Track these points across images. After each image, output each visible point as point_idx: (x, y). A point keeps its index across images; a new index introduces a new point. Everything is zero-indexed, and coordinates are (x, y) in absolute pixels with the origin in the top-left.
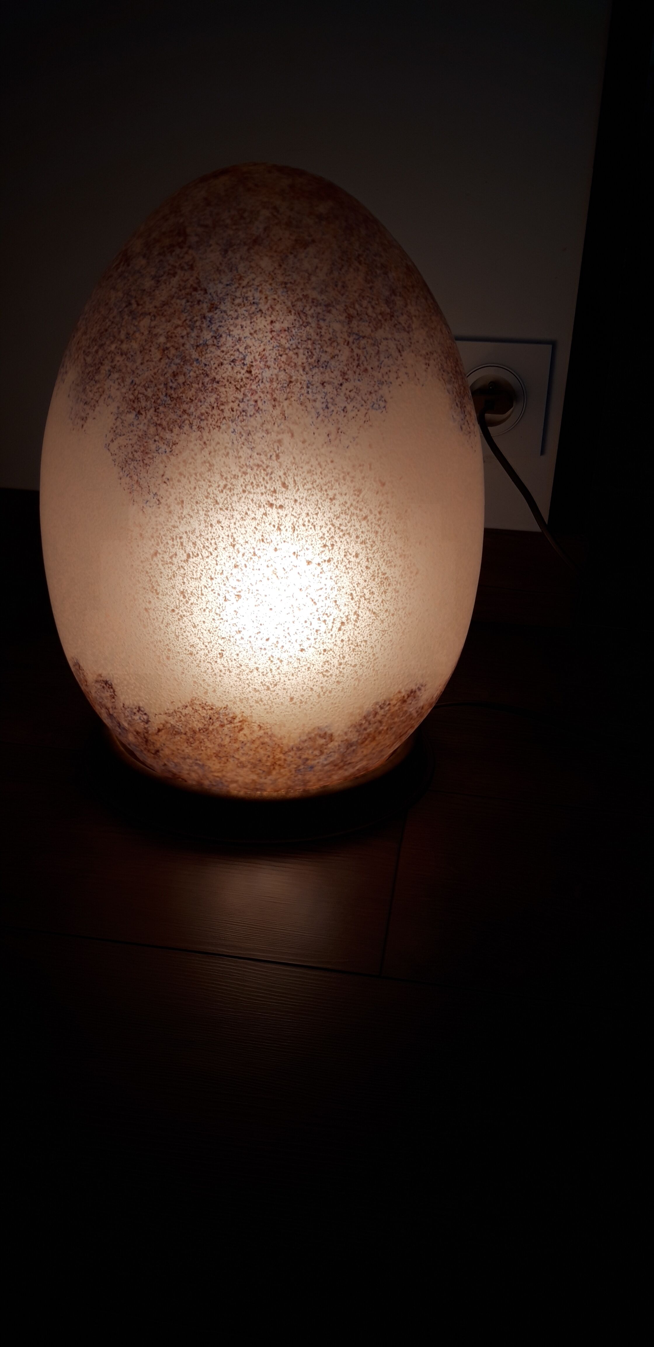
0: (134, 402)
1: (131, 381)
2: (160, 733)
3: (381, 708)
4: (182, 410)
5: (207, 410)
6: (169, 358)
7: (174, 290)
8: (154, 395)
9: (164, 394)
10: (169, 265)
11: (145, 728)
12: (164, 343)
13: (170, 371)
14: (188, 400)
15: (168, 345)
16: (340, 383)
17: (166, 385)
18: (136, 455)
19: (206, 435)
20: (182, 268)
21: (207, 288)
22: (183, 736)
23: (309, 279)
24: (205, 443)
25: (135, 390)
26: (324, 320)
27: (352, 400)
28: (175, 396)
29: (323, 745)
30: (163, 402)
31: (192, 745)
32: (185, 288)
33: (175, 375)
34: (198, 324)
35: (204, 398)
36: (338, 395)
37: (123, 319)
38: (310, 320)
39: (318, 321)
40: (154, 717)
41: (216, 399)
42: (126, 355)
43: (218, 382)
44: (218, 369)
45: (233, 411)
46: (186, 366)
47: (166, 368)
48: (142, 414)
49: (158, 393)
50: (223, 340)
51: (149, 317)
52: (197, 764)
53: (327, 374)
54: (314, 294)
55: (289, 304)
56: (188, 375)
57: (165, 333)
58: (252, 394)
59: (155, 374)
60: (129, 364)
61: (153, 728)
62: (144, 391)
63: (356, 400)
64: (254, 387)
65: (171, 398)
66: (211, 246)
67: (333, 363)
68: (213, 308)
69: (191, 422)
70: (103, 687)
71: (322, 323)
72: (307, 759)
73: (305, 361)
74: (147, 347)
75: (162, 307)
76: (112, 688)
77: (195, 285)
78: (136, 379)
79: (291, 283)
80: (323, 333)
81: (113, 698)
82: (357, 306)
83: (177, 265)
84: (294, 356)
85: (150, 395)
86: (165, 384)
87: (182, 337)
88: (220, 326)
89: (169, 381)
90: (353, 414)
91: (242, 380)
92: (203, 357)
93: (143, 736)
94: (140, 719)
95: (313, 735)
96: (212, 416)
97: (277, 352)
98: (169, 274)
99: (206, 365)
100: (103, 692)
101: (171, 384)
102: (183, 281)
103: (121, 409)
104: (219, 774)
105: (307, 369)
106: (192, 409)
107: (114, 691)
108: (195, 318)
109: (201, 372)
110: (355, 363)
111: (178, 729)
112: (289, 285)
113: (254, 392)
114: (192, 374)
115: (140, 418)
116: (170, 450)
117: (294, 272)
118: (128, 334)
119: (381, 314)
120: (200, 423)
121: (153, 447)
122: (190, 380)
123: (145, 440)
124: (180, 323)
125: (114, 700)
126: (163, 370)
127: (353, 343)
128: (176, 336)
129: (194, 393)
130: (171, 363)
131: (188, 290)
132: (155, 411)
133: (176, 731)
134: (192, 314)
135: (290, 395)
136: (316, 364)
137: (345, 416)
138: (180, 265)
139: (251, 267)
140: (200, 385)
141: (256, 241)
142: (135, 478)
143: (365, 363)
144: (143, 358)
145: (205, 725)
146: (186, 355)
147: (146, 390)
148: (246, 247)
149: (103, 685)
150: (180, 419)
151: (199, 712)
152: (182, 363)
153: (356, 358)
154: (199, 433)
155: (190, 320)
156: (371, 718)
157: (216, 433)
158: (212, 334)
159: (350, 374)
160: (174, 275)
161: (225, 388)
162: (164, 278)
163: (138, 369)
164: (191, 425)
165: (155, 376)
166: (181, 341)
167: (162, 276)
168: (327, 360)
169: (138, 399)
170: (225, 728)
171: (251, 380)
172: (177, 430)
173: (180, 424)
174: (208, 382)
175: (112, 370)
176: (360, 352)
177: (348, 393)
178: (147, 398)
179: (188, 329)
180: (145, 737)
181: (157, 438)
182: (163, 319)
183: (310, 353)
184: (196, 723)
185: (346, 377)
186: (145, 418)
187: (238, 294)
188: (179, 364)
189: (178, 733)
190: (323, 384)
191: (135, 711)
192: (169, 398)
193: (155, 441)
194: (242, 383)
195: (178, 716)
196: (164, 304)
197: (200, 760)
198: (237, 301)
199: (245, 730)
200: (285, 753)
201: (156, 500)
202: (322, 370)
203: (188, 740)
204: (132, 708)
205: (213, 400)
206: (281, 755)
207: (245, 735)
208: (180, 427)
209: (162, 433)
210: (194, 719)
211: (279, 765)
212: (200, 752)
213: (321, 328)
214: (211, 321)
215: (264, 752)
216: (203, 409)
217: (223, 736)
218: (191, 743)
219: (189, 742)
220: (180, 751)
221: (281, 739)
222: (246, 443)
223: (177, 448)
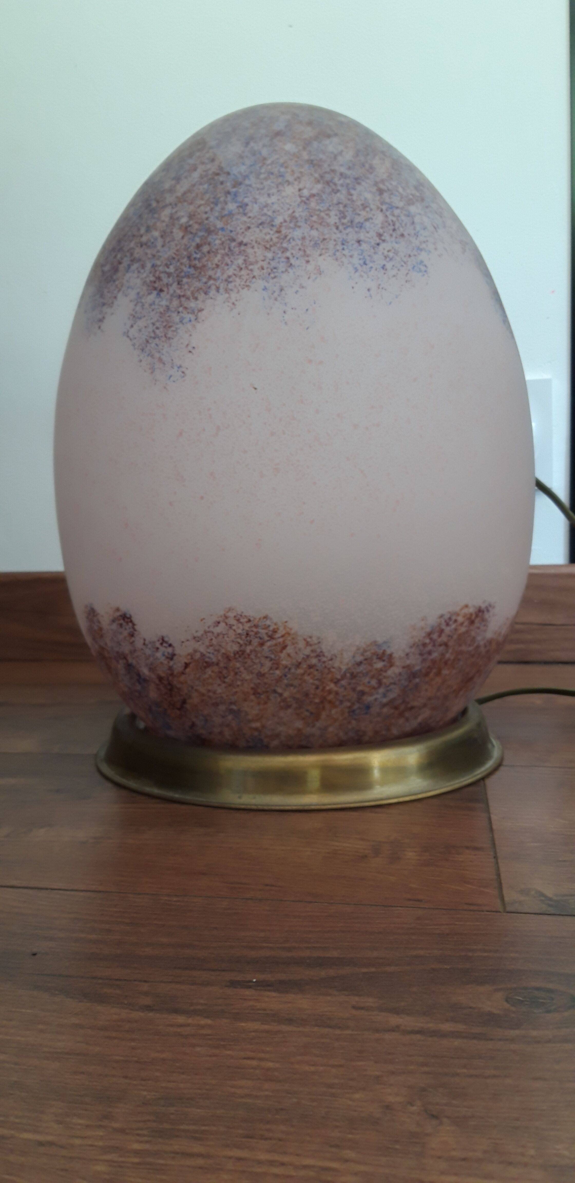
0: (155, 282)
1: (151, 265)
2: (188, 670)
3: (448, 625)
4: (207, 277)
5: (235, 272)
6: (191, 233)
7: (195, 180)
8: (176, 270)
9: (188, 266)
11: (170, 668)
12: (187, 222)
13: (194, 244)
14: (214, 266)
15: (191, 222)
16: (376, 243)
17: (189, 257)
18: (157, 332)
19: (234, 296)
20: (203, 163)
21: (230, 171)
22: (215, 669)
24: (233, 304)
25: (156, 271)
27: (391, 259)
28: (199, 265)
29: (381, 670)
30: (187, 274)
31: (226, 680)
32: (207, 176)
33: (198, 247)
34: (222, 199)
36: (375, 253)
39: (348, 190)
40: (180, 647)
41: (245, 260)
42: (146, 245)
43: (245, 245)
44: (245, 233)
45: (263, 269)
46: (210, 237)
47: (189, 242)
48: (164, 291)
49: (181, 267)
50: (249, 208)
51: (170, 207)
52: (231, 711)
53: (362, 234)
55: (316, 175)
56: (213, 244)
57: (188, 214)
58: (283, 252)
59: (177, 250)
60: (149, 251)
61: (178, 666)
62: (166, 269)
63: (395, 260)
64: (285, 245)
65: (195, 268)
67: (367, 225)
68: (237, 184)
69: (218, 286)
70: (121, 626)
72: (363, 693)
73: (337, 221)
74: (168, 231)
76: (131, 621)
77: (218, 171)
78: (157, 261)
81: (133, 636)
84: (325, 217)
85: (172, 270)
87: (206, 213)
88: (245, 197)
89: (193, 253)
90: (394, 272)
91: (271, 239)
92: (229, 225)
93: (166, 683)
94: (164, 655)
95: (368, 654)
96: (240, 276)
99: (231, 231)
100: (121, 633)
101: (195, 256)
102: (204, 171)
103: (141, 293)
104: (257, 725)
105: (341, 227)
106: (219, 274)
107: (134, 625)
108: (219, 196)
109: (226, 238)
110: (391, 227)
111: (209, 658)
113: (285, 250)
114: (217, 242)
115: (161, 296)
116: (196, 318)
117: (319, 153)
120: (227, 285)
121: (177, 319)
122: (216, 247)
123: (167, 315)
124: (202, 202)
125: (133, 639)
126: (186, 245)
127: (387, 210)
128: (199, 214)
129: (220, 259)
130: (194, 237)
131: (210, 177)
132: (179, 284)
133: (206, 662)
134: (215, 193)
135: (324, 251)
136: (349, 224)
137: (385, 274)
139: (274, 150)
140: (227, 250)
141: (278, 134)
142: (157, 355)
143: (401, 229)
144: (164, 242)
145: (241, 646)
146: (210, 227)
147: (168, 267)
148: (268, 139)
149: (122, 621)
150: (205, 285)
151: (234, 628)
152: (206, 235)
153: (391, 223)
154: (227, 295)
155: (214, 198)
156: (435, 636)
157: (245, 292)
158: (237, 204)
159: (386, 236)
160: (195, 169)
161: (253, 249)
162: (185, 174)
163: (159, 252)
164: (218, 289)
165: (177, 253)
166: (205, 216)
168: (361, 222)
169: (159, 278)
170: (265, 648)
171: (281, 239)
172: (202, 297)
173: (205, 291)
174: (235, 246)
175: (131, 263)
176: (394, 219)
177: (386, 252)
178: (169, 275)
179: (212, 206)
180: (169, 683)
181: (181, 309)
182: (185, 204)
183: (342, 215)
184: (230, 644)
185: (383, 238)
186: (168, 293)
187: (263, 171)
188: (203, 236)
189: (209, 665)
190: (358, 242)
191: (158, 645)
192: (193, 269)
193: (179, 313)
194: (271, 243)
195: (209, 639)
196: (185, 193)
197: (235, 704)
198: (262, 176)
199: (288, 648)
200: (337, 682)
201: (180, 373)
202: (357, 229)
203: (221, 672)
204: (154, 642)
205: (240, 261)
206: (332, 686)
207: (289, 655)
208: (206, 293)
209: (186, 303)
210: (227, 639)
211: (330, 702)
212: (235, 690)
213: (351, 195)
214: (236, 195)
215: (311, 681)
216: (230, 272)
217: (263, 660)
218: (225, 678)
219: (222, 677)
220: (211, 694)
221: (331, 659)
222: (279, 299)
223: (203, 314)
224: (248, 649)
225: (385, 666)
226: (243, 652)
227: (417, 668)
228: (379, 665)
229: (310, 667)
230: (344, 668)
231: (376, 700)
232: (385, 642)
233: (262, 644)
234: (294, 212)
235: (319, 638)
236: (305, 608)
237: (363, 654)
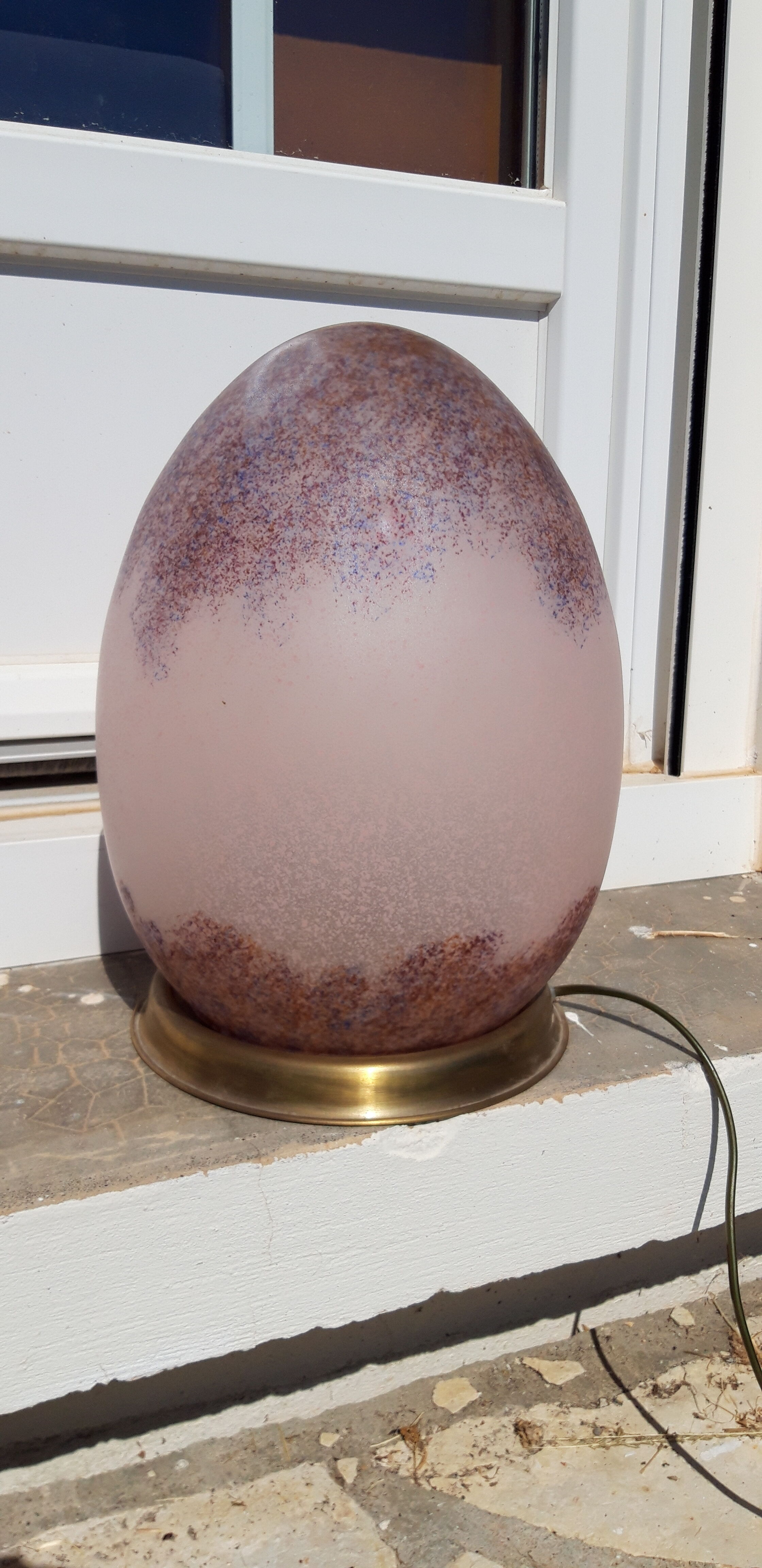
0: (159, 565)
1: (161, 543)
2: (174, 957)
3: (431, 954)
4: (199, 573)
5: (222, 572)
6: (196, 517)
7: (216, 447)
8: (176, 558)
9: (185, 555)
11: (161, 950)
12: (195, 502)
13: (194, 531)
14: (206, 561)
15: (198, 504)
16: (374, 545)
18: (152, 622)
19: (217, 599)
22: (195, 963)
23: (359, 432)
24: (215, 608)
25: (162, 553)
26: (368, 476)
27: (388, 565)
28: (194, 557)
29: (354, 993)
30: (184, 565)
31: (205, 975)
33: (198, 535)
34: (229, 480)
35: (222, 559)
36: (370, 558)
38: (350, 475)
39: (359, 477)
40: (165, 935)
41: (233, 560)
43: (237, 542)
44: (240, 527)
45: (248, 573)
46: (209, 526)
47: (191, 528)
48: (163, 578)
49: (180, 555)
50: (249, 496)
52: (217, 1003)
53: (360, 535)
55: (328, 458)
56: (210, 535)
57: (198, 492)
58: (271, 555)
59: (181, 535)
61: (166, 950)
62: (170, 554)
63: (394, 566)
64: (273, 547)
65: (191, 560)
67: (369, 523)
68: (247, 462)
69: (206, 586)
71: (364, 479)
72: (338, 1011)
73: (335, 519)
74: (180, 507)
76: (131, 897)
77: (237, 441)
78: (165, 542)
79: (336, 435)
80: (363, 490)
81: (133, 910)
82: (413, 463)
84: (323, 514)
85: (173, 557)
86: (187, 545)
87: (212, 495)
88: (250, 482)
89: (192, 541)
90: (388, 581)
91: (262, 538)
92: (227, 515)
93: (162, 958)
94: (155, 937)
95: (337, 977)
96: (226, 578)
97: (305, 509)
99: (228, 523)
101: (192, 545)
103: (148, 574)
105: (337, 528)
106: (208, 572)
107: (132, 901)
108: (228, 475)
109: (222, 531)
110: (398, 525)
111: (188, 952)
112: (333, 438)
113: (273, 552)
114: (214, 533)
115: (161, 583)
116: (182, 616)
117: (343, 424)
119: (444, 472)
120: (214, 586)
121: (168, 614)
122: (211, 540)
123: (162, 607)
124: (214, 480)
126: (188, 531)
127: (399, 502)
128: (206, 494)
129: (213, 554)
130: (196, 522)
131: (228, 447)
132: (175, 574)
133: (187, 955)
134: (226, 470)
135: (312, 556)
136: (348, 523)
137: (377, 583)
139: (296, 419)
140: (220, 545)
142: (149, 648)
143: (411, 525)
144: (174, 520)
145: (212, 948)
146: (212, 513)
147: (171, 552)
148: (297, 400)
150: (196, 582)
151: (204, 930)
152: (206, 522)
153: (400, 519)
154: (212, 597)
155: (223, 477)
156: (416, 965)
157: (227, 596)
158: (240, 490)
159: (390, 537)
161: (244, 548)
163: (168, 531)
164: (205, 589)
165: (180, 538)
166: (210, 499)
168: (362, 519)
169: (163, 562)
170: (233, 955)
171: (272, 539)
172: (191, 594)
173: (194, 588)
174: (228, 541)
175: (149, 534)
176: (406, 513)
177: (384, 557)
178: (170, 561)
179: (219, 487)
180: (164, 960)
181: (172, 604)
182: (200, 477)
183: (342, 511)
184: (203, 945)
185: (385, 539)
186: (166, 582)
187: (275, 448)
188: (204, 523)
189: (189, 957)
190: (353, 546)
191: (150, 926)
192: (189, 560)
193: (171, 607)
194: (261, 543)
195: (186, 935)
197: (218, 998)
198: (273, 455)
199: (254, 959)
200: (308, 998)
201: (164, 672)
202: (354, 530)
203: (199, 967)
204: (147, 923)
205: (229, 561)
206: (302, 1000)
207: (256, 966)
208: (194, 591)
209: (177, 597)
210: (200, 939)
211: (305, 1014)
212: (214, 986)
213: (361, 484)
214: (242, 477)
215: (282, 993)
216: (218, 572)
217: (233, 966)
219: (201, 971)
220: (196, 983)
221: (299, 977)
222: (258, 609)
223: (189, 614)
224: (219, 953)
225: (358, 989)
226: (215, 955)
227: (399, 993)
228: (351, 988)
229: (278, 980)
230: (312, 986)
231: (355, 1018)
232: (355, 968)
233: (230, 951)
234: (291, 506)
235: (283, 956)
236: (268, 926)
237: (331, 976)
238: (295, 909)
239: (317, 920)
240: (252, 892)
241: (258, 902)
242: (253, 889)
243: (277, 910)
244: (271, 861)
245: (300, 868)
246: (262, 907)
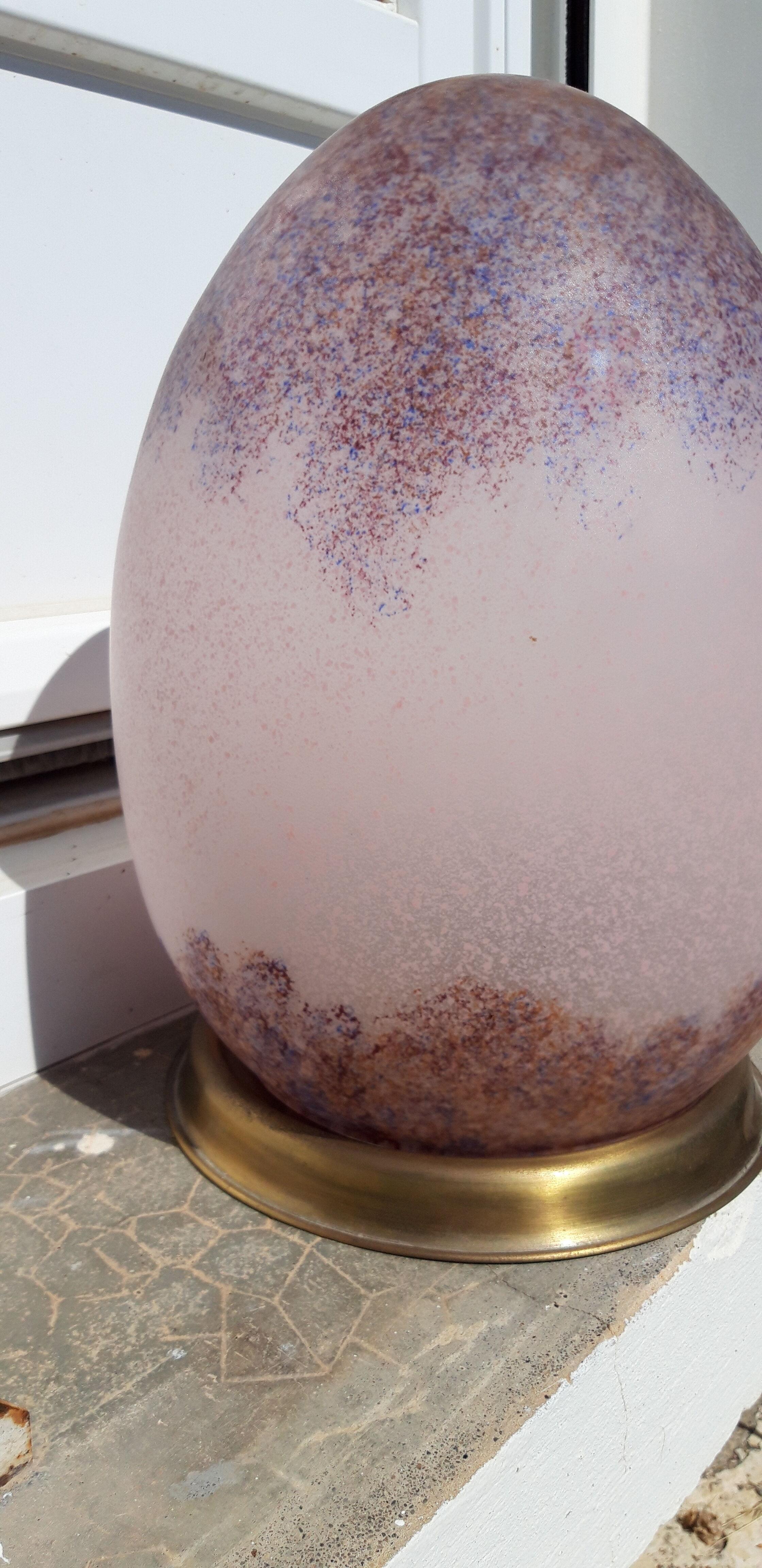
0: (345, 428)
1: (336, 392)
2: (378, 1055)
4: (446, 432)
5: (495, 427)
6: (411, 344)
7: (403, 236)
8: (386, 411)
9: (407, 406)
10: (384, 200)
11: (347, 1048)
12: (399, 320)
13: (417, 366)
14: (457, 412)
15: (407, 322)
16: (719, 377)
17: (409, 390)
18: (354, 521)
19: (495, 471)
20: (412, 202)
21: (468, 226)
22: (428, 1058)
23: (641, 212)
24: (495, 487)
25: (345, 407)
26: (679, 276)
27: (741, 408)
28: (429, 408)
29: (680, 1052)
30: (408, 422)
31: (443, 1073)
32: (424, 229)
33: (426, 371)
34: (461, 282)
35: (488, 406)
36: (718, 397)
37: (304, 295)
38: (657, 273)
39: (670, 276)
40: (371, 1024)
41: (512, 407)
42: (319, 350)
43: (512, 377)
44: (511, 354)
45: (545, 426)
46: (447, 355)
47: (406, 361)
48: (363, 448)
49: (395, 407)
50: (513, 305)
52: (439, 1109)
53: (697, 363)
54: (654, 235)
55: (618, 247)
56: (454, 369)
57: (399, 304)
58: (577, 395)
59: (386, 374)
60: (329, 365)
61: (362, 1047)
62: (366, 406)
63: (747, 408)
64: (579, 382)
65: (422, 412)
66: (458, 165)
67: (704, 344)
68: (486, 256)
69: (466, 452)
70: (264, 977)
71: (676, 280)
72: (647, 1083)
73: (660, 338)
74: (364, 331)
75: (384, 264)
76: (285, 975)
77: (444, 224)
78: (347, 388)
80: (682, 296)
81: (285, 995)
82: (719, 261)
83: (401, 197)
84: (641, 330)
85: (379, 411)
86: (407, 390)
87: (434, 307)
88: (503, 284)
89: (416, 382)
90: (746, 430)
91: (556, 370)
92: (480, 337)
93: (335, 1064)
94: (339, 1030)
95: (668, 1034)
96: (506, 436)
97: (613, 323)
98: (387, 213)
99: (485, 349)
100: (262, 987)
101: (419, 388)
102: (418, 219)
103: (319, 444)
104: (479, 1127)
105: (667, 351)
106: (467, 429)
107: (289, 981)
108: (455, 274)
109: (478, 361)
110: (737, 348)
111: (420, 1043)
113: (581, 391)
114: (461, 367)
115: (360, 455)
116: (427, 506)
117: (615, 200)
118: (320, 316)
120: (484, 451)
121: (392, 504)
122: (458, 377)
123: (374, 494)
124: (426, 284)
125: (284, 999)
126: (402, 366)
127: (727, 315)
128: (420, 306)
129: (468, 400)
130: (416, 352)
131: (431, 233)
132: (392, 439)
133: (414, 1048)
134: (446, 268)
135: (643, 395)
136: (678, 344)
137: (733, 435)
138: (407, 196)
139: (541, 191)
140: (479, 385)
141: (539, 155)
142: (357, 565)
143: (750, 350)
144: (358, 351)
145: (477, 1030)
146: (446, 335)
147: (370, 404)
148: (524, 164)
149: (266, 971)
150: (444, 447)
151: (469, 1005)
152: (439, 350)
153: (736, 340)
154: (483, 470)
155: (446, 278)
157: (514, 467)
158: (490, 297)
159: (732, 366)
160: (399, 212)
161: (526, 386)
162: (379, 219)
163: (349, 371)
164: (466, 458)
165: (385, 379)
166: (433, 313)
167: (374, 217)
168: (695, 339)
169: (353, 421)
170: (516, 1034)
171: (573, 370)
172: (437, 468)
173: (443, 458)
174: (494, 377)
175: (291, 381)
176: (739, 331)
177: (733, 396)
178: (373, 418)
179: (444, 293)
180: (340, 1066)
181: (398, 487)
182: (391, 282)
183: (666, 326)
184: (459, 1028)
185: (727, 369)
186: (372, 453)
187: (528, 232)
188: (434, 352)
189: (417, 1051)
190: (694, 378)
192: (418, 413)
193: (395, 492)
194: (556, 377)
195: (424, 1017)
196: (387, 259)
197: (449, 1102)
198: (529, 243)
199: (552, 1034)
200: (614, 1074)
201: (399, 602)
202: (690, 355)
203: (436, 1063)
204: (324, 1012)
205: (505, 408)
206: (607, 1080)
207: (551, 1044)
208: (444, 463)
209: (405, 476)
210: (455, 1021)
211: (597, 1098)
212: (454, 1086)
213: (676, 287)
214: (486, 276)
215: (578, 1075)
216: (488, 427)
217: (509, 1050)
218: (441, 1069)
219: (435, 1068)
220: (412, 1088)
221: (614, 1046)
222: (573, 482)
223: (439, 503)
224: (488, 1035)
225: (685, 1046)
226: (479, 1038)
227: (725, 1039)
229: (580, 1058)
230: (629, 1055)
231: (661, 1087)
232: (694, 1017)
233: (512, 1029)
234: (590, 319)
235: (601, 1020)
236: (588, 979)
237: (660, 1036)
238: (635, 946)
239: (664, 957)
240: (571, 932)
241: (579, 946)
242: (573, 928)
243: (607, 954)
244: (608, 879)
245: (651, 882)
246: (583, 953)
